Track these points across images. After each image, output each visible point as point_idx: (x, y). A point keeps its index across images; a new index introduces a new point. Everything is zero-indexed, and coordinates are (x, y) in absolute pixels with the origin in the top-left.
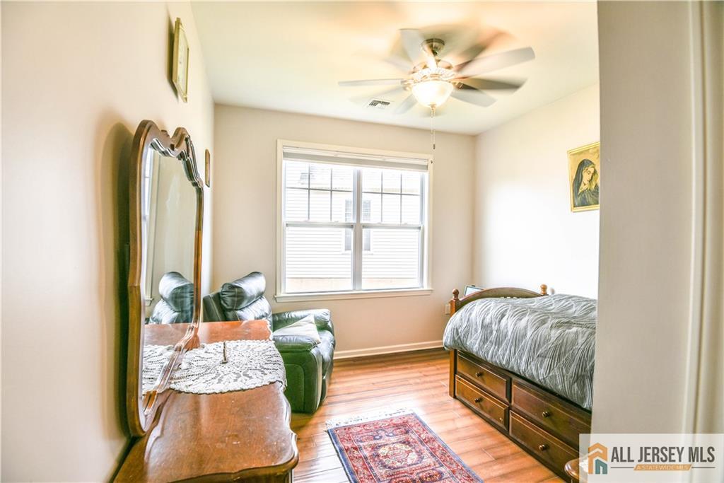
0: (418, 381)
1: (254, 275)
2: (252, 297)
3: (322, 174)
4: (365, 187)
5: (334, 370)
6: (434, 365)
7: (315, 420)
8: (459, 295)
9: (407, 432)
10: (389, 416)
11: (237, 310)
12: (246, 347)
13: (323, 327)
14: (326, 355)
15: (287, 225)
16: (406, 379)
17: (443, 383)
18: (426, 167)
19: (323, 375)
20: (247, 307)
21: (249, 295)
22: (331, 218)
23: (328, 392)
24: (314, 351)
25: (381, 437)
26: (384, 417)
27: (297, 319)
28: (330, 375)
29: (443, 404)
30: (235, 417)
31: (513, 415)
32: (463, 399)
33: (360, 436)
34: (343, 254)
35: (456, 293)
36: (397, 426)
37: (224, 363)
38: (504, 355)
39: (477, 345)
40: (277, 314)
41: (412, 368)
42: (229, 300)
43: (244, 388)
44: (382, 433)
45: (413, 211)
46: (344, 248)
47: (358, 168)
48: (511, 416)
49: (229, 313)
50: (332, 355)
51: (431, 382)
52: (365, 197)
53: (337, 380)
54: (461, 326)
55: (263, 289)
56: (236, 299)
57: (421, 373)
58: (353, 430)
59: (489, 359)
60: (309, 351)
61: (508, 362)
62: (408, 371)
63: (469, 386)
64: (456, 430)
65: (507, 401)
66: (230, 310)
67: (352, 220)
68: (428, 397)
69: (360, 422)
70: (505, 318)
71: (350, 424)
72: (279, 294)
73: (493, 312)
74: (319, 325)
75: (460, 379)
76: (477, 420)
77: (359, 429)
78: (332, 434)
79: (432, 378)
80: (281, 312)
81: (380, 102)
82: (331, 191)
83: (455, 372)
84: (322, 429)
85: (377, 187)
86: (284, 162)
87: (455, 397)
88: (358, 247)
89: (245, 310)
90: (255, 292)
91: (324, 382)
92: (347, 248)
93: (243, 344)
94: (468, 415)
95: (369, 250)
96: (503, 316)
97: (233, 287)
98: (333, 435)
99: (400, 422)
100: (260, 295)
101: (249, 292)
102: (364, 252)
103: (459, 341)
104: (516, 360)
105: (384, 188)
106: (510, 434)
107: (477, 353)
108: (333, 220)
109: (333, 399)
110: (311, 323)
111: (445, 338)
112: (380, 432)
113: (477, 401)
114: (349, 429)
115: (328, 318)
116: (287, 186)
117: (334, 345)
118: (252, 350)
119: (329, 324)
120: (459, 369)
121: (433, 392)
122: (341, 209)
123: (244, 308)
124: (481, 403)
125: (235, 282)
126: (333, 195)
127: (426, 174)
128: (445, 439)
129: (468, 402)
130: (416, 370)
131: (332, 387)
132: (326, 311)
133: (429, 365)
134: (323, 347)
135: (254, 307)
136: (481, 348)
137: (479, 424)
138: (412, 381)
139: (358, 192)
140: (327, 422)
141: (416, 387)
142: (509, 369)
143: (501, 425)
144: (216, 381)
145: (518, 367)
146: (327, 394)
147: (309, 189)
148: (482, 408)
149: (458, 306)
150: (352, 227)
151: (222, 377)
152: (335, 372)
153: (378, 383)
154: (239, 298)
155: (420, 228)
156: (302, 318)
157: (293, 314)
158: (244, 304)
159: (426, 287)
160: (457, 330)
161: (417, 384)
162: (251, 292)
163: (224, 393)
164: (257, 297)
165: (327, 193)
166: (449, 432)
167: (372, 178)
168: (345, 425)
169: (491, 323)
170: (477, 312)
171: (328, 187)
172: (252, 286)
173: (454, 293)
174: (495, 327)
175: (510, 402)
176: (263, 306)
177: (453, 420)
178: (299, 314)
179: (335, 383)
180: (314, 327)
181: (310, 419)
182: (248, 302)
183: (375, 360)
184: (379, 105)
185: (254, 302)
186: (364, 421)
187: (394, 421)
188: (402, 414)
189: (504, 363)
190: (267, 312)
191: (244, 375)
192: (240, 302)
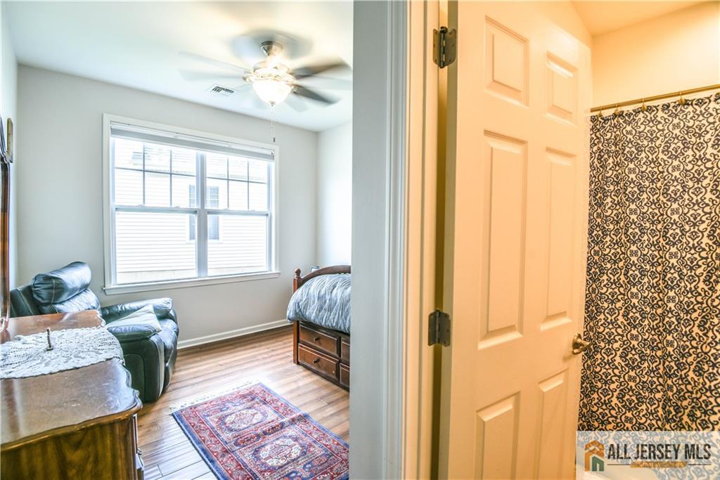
0: (266, 356)
1: (76, 265)
2: (74, 290)
3: (159, 156)
4: (209, 172)
5: (178, 359)
6: (281, 341)
7: (157, 407)
8: (301, 274)
9: (253, 399)
10: (236, 390)
11: (55, 304)
12: (74, 335)
13: (164, 316)
14: (169, 343)
15: (116, 209)
16: (255, 356)
17: (288, 354)
18: (272, 157)
19: (166, 362)
20: (68, 300)
21: (70, 287)
22: (171, 204)
23: (172, 379)
24: (154, 339)
25: (228, 408)
26: (231, 391)
27: (134, 310)
28: (174, 364)
29: (288, 370)
30: (71, 389)
31: (342, 366)
32: (305, 363)
33: (206, 412)
34: (187, 244)
35: (298, 272)
36: (244, 396)
37: (50, 348)
38: (334, 318)
39: (314, 314)
40: (108, 308)
41: (260, 346)
42: (44, 294)
43: (77, 366)
44: (229, 405)
45: (260, 198)
46: (189, 238)
47: (202, 152)
48: (341, 368)
49: (44, 308)
50: (175, 343)
51: (278, 355)
52: (210, 183)
53: (182, 368)
54: (301, 300)
55: (87, 279)
56: (54, 292)
57: (268, 348)
58: (199, 408)
59: (323, 324)
60: (148, 339)
61: (337, 324)
62: (256, 349)
63: (309, 351)
64: (298, 388)
65: (338, 356)
66: (46, 304)
67: (196, 206)
68: (273, 368)
69: (206, 400)
70: (336, 289)
71: (196, 403)
72: (108, 286)
73: (327, 285)
74: (159, 315)
75: (302, 347)
76: (316, 378)
77: (205, 406)
78: (177, 417)
79: (280, 352)
80: (111, 305)
81: (224, 89)
82: (171, 174)
83: (298, 341)
84: (166, 413)
85: (223, 173)
86: (112, 139)
87: (298, 363)
88: (202, 235)
89: (66, 304)
90: (78, 284)
91: (166, 369)
92: (192, 238)
93: (69, 334)
94: (309, 375)
95: (218, 238)
96: (334, 287)
97: (48, 278)
98: (179, 416)
99: (247, 392)
100: (85, 288)
101: (71, 283)
102: (209, 241)
103: (300, 313)
104: (343, 320)
105: (230, 174)
106: (341, 383)
107: (314, 320)
108: (173, 206)
109: (178, 385)
110: (150, 312)
111: (288, 312)
112: (227, 404)
113: (315, 362)
114: (195, 407)
115: (169, 306)
116: (116, 166)
117: (177, 333)
118: (82, 336)
119: (171, 312)
120: (301, 338)
121: (279, 363)
122: (183, 194)
123: (64, 301)
124: (319, 363)
125: (50, 273)
126: (173, 179)
127: (273, 164)
128: (287, 397)
129: (308, 365)
130: (265, 347)
131: (176, 374)
132: (167, 299)
133: (277, 341)
134: (165, 334)
135: (77, 300)
136: (317, 316)
137: (317, 381)
138: (260, 357)
139: (202, 177)
140: (171, 406)
141: (263, 361)
142: (338, 329)
143: (334, 377)
144: (43, 365)
145: (344, 326)
146: (170, 382)
147: (144, 171)
148: (319, 367)
149: (300, 283)
150: (195, 212)
151: (49, 361)
152: (178, 361)
153: (226, 363)
154: (59, 290)
155: (267, 215)
156: (139, 309)
157: (127, 306)
158: (64, 297)
159: (274, 271)
160: (298, 304)
161: (265, 358)
162: (73, 283)
163: (55, 373)
164: (81, 289)
165: (168, 177)
166: (291, 392)
167: (216, 163)
168: (190, 405)
169: (325, 294)
170: (314, 287)
171: (168, 169)
172: (73, 277)
173: (296, 272)
174: (328, 297)
175: (340, 356)
176: (90, 298)
177: (295, 382)
178: (134, 305)
179: (180, 370)
180: (154, 316)
181: (152, 407)
182: (69, 295)
183: (223, 344)
184: (222, 92)
185: (77, 295)
186: (211, 399)
187: (240, 393)
188: (249, 386)
189: (334, 325)
190: (95, 306)
191: (75, 357)
192: (59, 295)
